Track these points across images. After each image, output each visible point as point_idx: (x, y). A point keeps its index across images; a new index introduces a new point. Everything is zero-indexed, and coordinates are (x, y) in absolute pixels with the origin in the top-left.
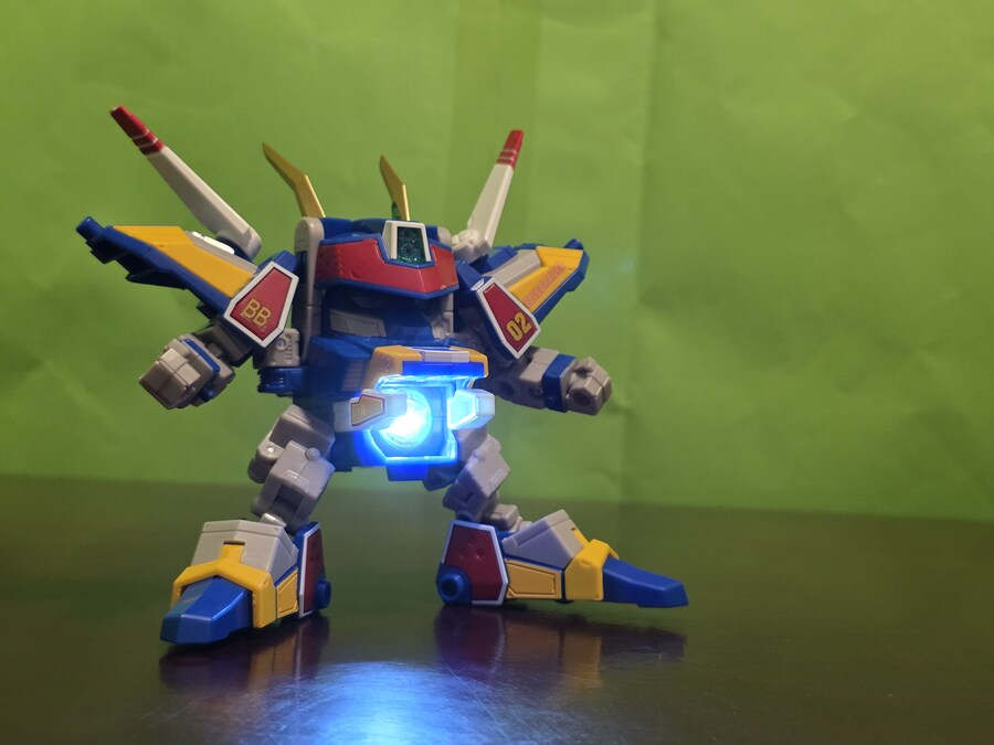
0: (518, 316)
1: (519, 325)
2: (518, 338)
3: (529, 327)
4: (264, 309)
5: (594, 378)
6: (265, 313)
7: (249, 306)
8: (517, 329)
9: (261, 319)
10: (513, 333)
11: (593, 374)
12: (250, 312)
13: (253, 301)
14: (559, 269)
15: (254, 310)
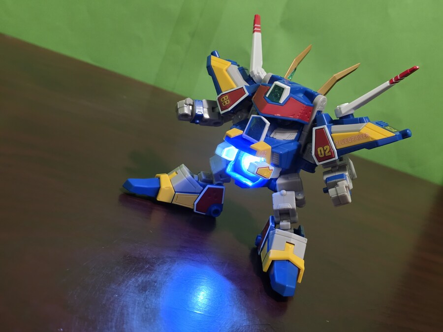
0: (327, 147)
1: (325, 151)
2: (321, 156)
3: (330, 154)
4: (228, 100)
5: (336, 190)
6: (227, 102)
7: (224, 97)
8: (323, 152)
9: (225, 104)
10: (319, 153)
11: (337, 187)
12: (223, 99)
13: (227, 96)
14: (366, 136)
15: (225, 99)
